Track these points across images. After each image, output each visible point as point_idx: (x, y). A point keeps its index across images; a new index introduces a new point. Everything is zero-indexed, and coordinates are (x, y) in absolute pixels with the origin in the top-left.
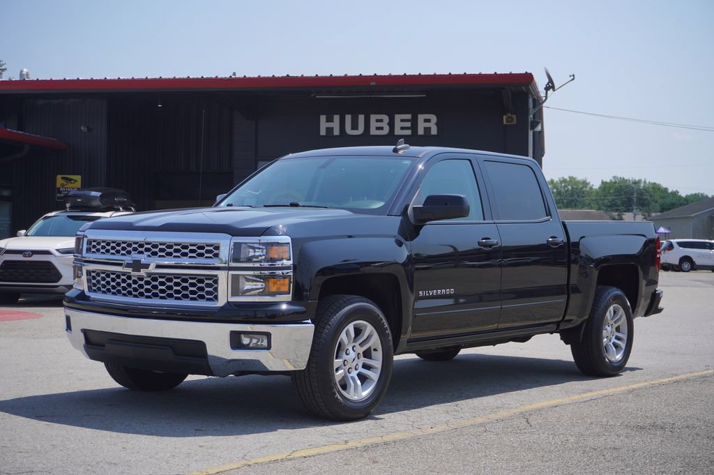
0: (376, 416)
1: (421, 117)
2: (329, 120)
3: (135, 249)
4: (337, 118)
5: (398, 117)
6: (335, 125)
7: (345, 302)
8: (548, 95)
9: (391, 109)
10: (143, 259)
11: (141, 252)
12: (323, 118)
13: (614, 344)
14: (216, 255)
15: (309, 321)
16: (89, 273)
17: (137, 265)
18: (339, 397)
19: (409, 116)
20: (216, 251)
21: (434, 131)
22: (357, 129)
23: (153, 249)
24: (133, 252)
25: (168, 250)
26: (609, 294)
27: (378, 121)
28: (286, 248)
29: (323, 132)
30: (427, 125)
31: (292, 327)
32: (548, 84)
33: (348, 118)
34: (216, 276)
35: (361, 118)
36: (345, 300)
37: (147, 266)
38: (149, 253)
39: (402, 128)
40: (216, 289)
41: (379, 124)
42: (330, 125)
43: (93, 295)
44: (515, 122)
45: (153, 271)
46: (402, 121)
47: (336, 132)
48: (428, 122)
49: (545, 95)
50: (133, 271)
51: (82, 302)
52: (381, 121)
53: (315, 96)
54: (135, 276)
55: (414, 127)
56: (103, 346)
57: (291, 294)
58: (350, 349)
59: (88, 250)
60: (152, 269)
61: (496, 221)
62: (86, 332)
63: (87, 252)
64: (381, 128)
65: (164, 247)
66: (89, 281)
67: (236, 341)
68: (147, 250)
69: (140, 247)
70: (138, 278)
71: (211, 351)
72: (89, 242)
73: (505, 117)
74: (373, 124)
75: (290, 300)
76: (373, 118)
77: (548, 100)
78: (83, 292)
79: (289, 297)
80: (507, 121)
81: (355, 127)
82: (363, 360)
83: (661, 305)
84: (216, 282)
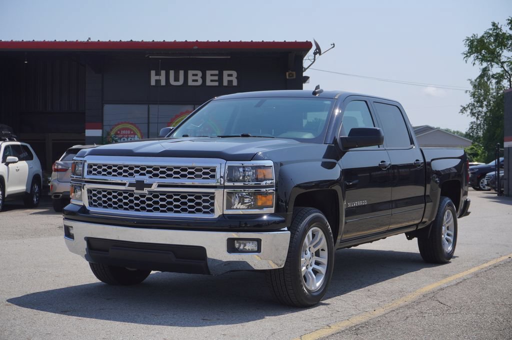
0: (323, 302)
1: (225, 73)
2: (158, 74)
3: (137, 172)
4: (163, 73)
5: (208, 73)
6: (163, 78)
7: (306, 213)
8: (316, 58)
9: (203, 66)
10: (146, 179)
11: (144, 174)
12: (153, 73)
13: (446, 239)
14: (213, 177)
15: (286, 229)
16: (89, 191)
17: (140, 185)
18: (305, 289)
19: (216, 72)
20: (212, 173)
21: (235, 83)
22: (179, 81)
23: (155, 172)
24: (135, 174)
25: (168, 172)
26: (445, 202)
27: (194, 75)
28: (269, 170)
29: (153, 83)
30: (230, 78)
31: (275, 235)
32: (316, 50)
33: (172, 73)
34: (213, 193)
35: (182, 73)
36: (306, 211)
37: (150, 185)
38: (151, 175)
39: (212, 81)
40: (213, 204)
41: (195, 78)
42: (158, 78)
43: (92, 209)
44: (295, 77)
45: (155, 190)
46: (212, 75)
47: (163, 83)
48: (230, 77)
49: (313, 58)
50: (137, 189)
51: (82, 215)
52: (196, 75)
53: (148, 57)
54: (137, 193)
55: (220, 80)
56: (107, 251)
57: (274, 208)
58: (308, 249)
59: (89, 172)
60: (154, 188)
61: (386, 148)
62: (89, 240)
63: (88, 174)
64: (197, 81)
65: (165, 170)
66: (90, 198)
67: (232, 247)
68: (149, 172)
69: (142, 170)
70: (140, 196)
71: (210, 254)
72: (90, 166)
73: (287, 73)
74: (190, 78)
75: (273, 212)
76: (190, 73)
77: (316, 61)
78: (84, 207)
79: (272, 210)
80: (289, 76)
81: (177, 79)
82: (315, 258)
83: (469, 210)
84: (213, 198)
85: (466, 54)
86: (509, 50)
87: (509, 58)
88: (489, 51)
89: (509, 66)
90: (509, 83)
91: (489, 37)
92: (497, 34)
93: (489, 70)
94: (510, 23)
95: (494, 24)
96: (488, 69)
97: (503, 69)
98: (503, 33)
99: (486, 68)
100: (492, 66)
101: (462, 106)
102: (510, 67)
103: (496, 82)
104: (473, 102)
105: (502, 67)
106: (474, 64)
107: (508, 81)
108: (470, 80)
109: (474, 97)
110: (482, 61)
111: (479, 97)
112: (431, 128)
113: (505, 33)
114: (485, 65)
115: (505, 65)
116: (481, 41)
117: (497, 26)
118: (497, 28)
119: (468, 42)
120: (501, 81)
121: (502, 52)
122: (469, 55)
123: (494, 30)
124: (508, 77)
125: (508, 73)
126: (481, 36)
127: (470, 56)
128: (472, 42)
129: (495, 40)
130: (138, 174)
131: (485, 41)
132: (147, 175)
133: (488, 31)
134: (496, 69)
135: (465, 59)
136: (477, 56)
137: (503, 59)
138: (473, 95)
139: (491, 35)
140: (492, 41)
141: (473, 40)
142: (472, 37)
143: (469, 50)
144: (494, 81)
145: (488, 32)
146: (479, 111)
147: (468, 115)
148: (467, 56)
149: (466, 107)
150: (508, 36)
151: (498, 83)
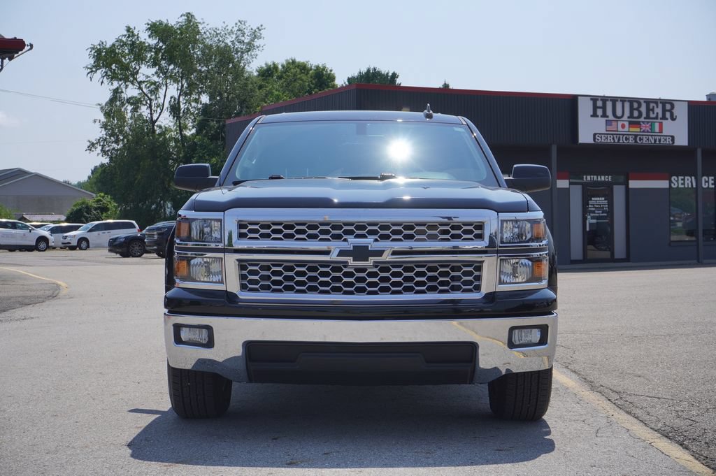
37: (379, 253)
85: (91, 69)
86: (148, 66)
87: (147, 77)
88: (122, 65)
89: (149, 87)
90: (149, 111)
91: (122, 46)
92: (133, 43)
93: (122, 92)
94: (149, 29)
95: (129, 29)
96: (119, 91)
97: (141, 91)
98: (141, 42)
99: (117, 89)
100: (127, 87)
101: (89, 141)
102: (150, 89)
103: (133, 109)
104: (105, 136)
105: (140, 88)
106: (102, 82)
107: (147, 108)
108: (99, 105)
109: (106, 129)
110: (112, 79)
111: (112, 129)
112: (25, 173)
113: (144, 43)
114: (116, 84)
115: (143, 86)
116: (112, 50)
117: (133, 32)
118: (133, 35)
119: (94, 51)
120: (138, 107)
121: (140, 68)
122: (94, 70)
123: (129, 37)
124: (147, 103)
125: (148, 97)
126: (111, 44)
127: (96, 71)
128: (99, 52)
129: (131, 51)
130: (353, 237)
131: (117, 51)
132: (369, 237)
133: (120, 38)
134: (131, 91)
135: (89, 75)
136: (107, 73)
137: (140, 78)
138: (105, 126)
139: (125, 44)
140: (127, 51)
141: (100, 49)
142: (100, 45)
143: (94, 63)
144: (130, 108)
145: (121, 40)
146: (114, 149)
147: (98, 154)
148: (92, 72)
149: (95, 142)
150: (146, 47)
151: (135, 110)
